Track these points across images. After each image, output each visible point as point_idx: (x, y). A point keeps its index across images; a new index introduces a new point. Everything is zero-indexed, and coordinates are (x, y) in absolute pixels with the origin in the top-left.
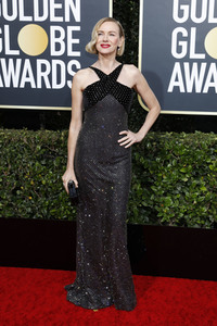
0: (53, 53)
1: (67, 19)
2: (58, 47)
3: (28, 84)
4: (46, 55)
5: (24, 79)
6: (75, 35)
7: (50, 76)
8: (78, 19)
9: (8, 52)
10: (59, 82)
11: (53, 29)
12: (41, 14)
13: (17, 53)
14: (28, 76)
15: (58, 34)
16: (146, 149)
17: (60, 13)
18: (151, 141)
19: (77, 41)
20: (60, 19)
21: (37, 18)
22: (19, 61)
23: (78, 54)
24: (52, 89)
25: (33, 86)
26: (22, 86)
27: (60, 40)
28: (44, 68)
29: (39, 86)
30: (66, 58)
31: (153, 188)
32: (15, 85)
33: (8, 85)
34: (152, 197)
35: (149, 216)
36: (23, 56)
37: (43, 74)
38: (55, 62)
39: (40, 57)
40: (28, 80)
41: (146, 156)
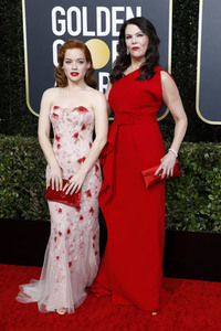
4: (108, 68)
11: (115, 43)
12: (103, 29)
16: (204, 159)
18: (209, 152)
21: (100, 33)
31: (210, 197)
34: (209, 206)
35: (206, 224)
37: (105, 86)
41: (203, 166)
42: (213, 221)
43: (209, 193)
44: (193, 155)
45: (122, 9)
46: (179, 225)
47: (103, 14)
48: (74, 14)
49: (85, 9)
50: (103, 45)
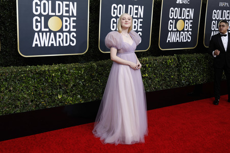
0: (64, 29)
1: (71, 15)
2: (66, 27)
3: (52, 44)
4: (61, 31)
5: (51, 42)
6: (74, 21)
7: (63, 40)
8: (75, 14)
9: (43, 29)
10: (66, 43)
11: (64, 19)
12: (59, 12)
13: (47, 30)
14: (52, 41)
15: (66, 21)
17: (67, 11)
19: (75, 24)
20: (68, 14)
21: (57, 14)
22: (48, 34)
23: (75, 30)
24: (63, 46)
25: (55, 45)
26: (50, 45)
27: (67, 24)
28: (60, 36)
29: (58, 45)
30: (70, 32)
32: (46, 45)
33: (43, 45)
36: (50, 31)
37: (60, 39)
38: (65, 34)
39: (58, 31)
40: (52, 42)
45: (68, 3)
47: (59, 4)
48: (44, 4)
49: (50, 2)
50: (59, 19)
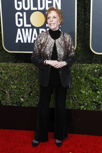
42: (100, 105)
43: (98, 90)
44: (89, 71)
46: (82, 107)
